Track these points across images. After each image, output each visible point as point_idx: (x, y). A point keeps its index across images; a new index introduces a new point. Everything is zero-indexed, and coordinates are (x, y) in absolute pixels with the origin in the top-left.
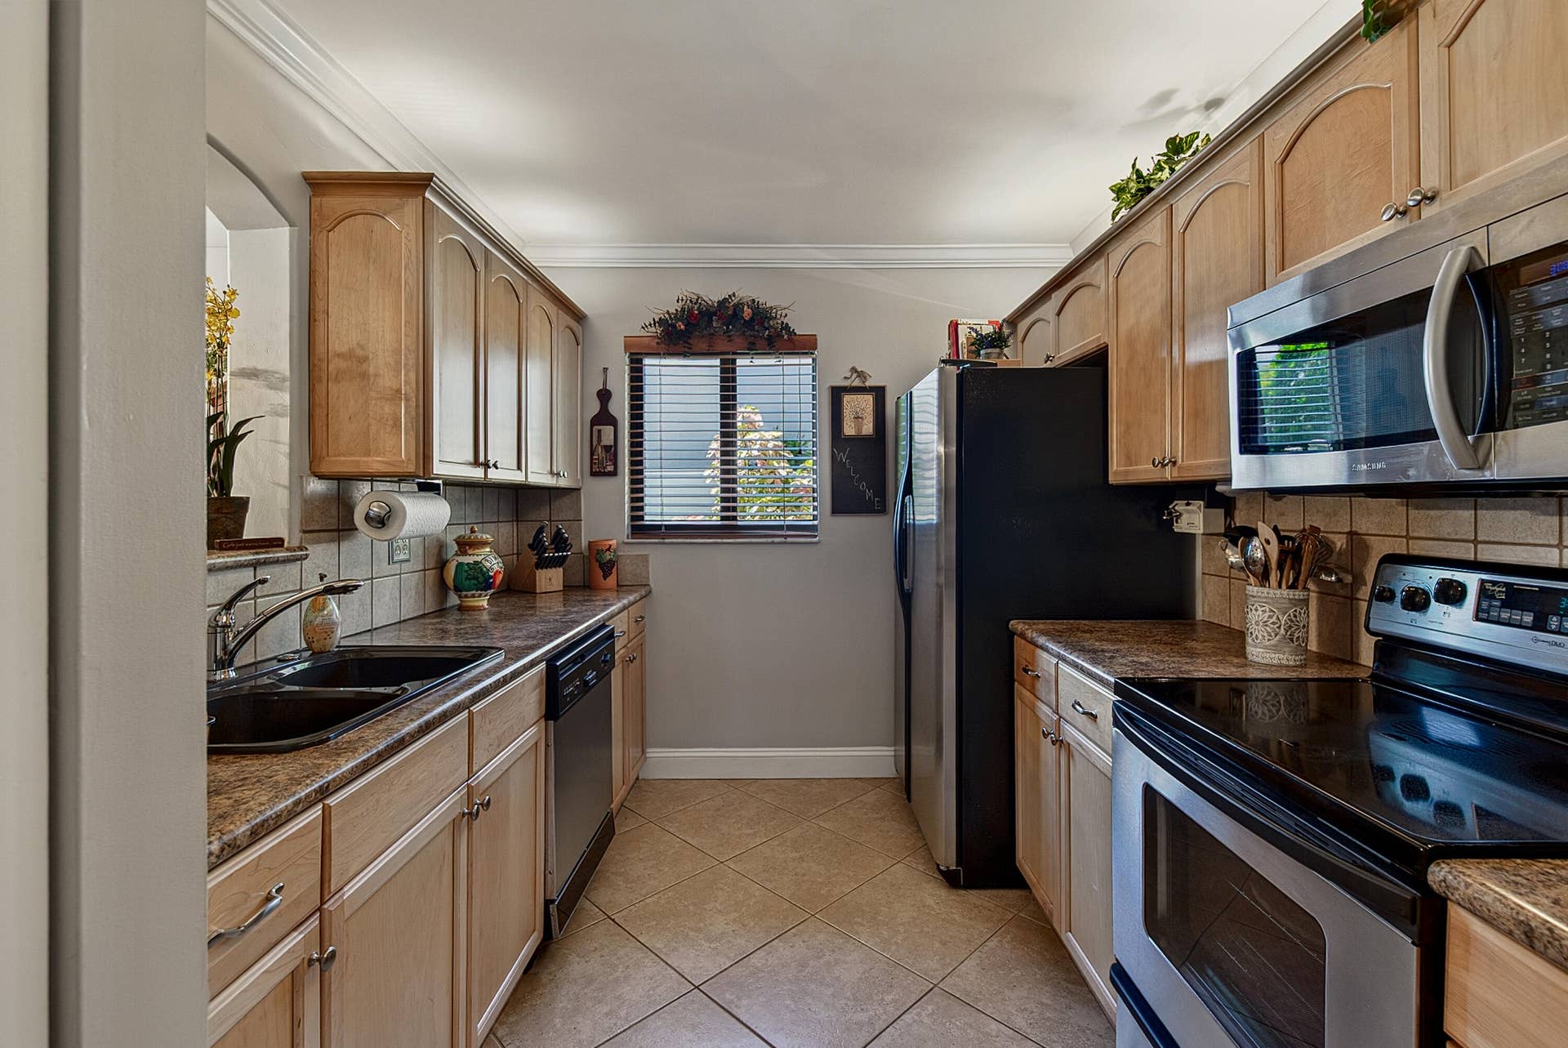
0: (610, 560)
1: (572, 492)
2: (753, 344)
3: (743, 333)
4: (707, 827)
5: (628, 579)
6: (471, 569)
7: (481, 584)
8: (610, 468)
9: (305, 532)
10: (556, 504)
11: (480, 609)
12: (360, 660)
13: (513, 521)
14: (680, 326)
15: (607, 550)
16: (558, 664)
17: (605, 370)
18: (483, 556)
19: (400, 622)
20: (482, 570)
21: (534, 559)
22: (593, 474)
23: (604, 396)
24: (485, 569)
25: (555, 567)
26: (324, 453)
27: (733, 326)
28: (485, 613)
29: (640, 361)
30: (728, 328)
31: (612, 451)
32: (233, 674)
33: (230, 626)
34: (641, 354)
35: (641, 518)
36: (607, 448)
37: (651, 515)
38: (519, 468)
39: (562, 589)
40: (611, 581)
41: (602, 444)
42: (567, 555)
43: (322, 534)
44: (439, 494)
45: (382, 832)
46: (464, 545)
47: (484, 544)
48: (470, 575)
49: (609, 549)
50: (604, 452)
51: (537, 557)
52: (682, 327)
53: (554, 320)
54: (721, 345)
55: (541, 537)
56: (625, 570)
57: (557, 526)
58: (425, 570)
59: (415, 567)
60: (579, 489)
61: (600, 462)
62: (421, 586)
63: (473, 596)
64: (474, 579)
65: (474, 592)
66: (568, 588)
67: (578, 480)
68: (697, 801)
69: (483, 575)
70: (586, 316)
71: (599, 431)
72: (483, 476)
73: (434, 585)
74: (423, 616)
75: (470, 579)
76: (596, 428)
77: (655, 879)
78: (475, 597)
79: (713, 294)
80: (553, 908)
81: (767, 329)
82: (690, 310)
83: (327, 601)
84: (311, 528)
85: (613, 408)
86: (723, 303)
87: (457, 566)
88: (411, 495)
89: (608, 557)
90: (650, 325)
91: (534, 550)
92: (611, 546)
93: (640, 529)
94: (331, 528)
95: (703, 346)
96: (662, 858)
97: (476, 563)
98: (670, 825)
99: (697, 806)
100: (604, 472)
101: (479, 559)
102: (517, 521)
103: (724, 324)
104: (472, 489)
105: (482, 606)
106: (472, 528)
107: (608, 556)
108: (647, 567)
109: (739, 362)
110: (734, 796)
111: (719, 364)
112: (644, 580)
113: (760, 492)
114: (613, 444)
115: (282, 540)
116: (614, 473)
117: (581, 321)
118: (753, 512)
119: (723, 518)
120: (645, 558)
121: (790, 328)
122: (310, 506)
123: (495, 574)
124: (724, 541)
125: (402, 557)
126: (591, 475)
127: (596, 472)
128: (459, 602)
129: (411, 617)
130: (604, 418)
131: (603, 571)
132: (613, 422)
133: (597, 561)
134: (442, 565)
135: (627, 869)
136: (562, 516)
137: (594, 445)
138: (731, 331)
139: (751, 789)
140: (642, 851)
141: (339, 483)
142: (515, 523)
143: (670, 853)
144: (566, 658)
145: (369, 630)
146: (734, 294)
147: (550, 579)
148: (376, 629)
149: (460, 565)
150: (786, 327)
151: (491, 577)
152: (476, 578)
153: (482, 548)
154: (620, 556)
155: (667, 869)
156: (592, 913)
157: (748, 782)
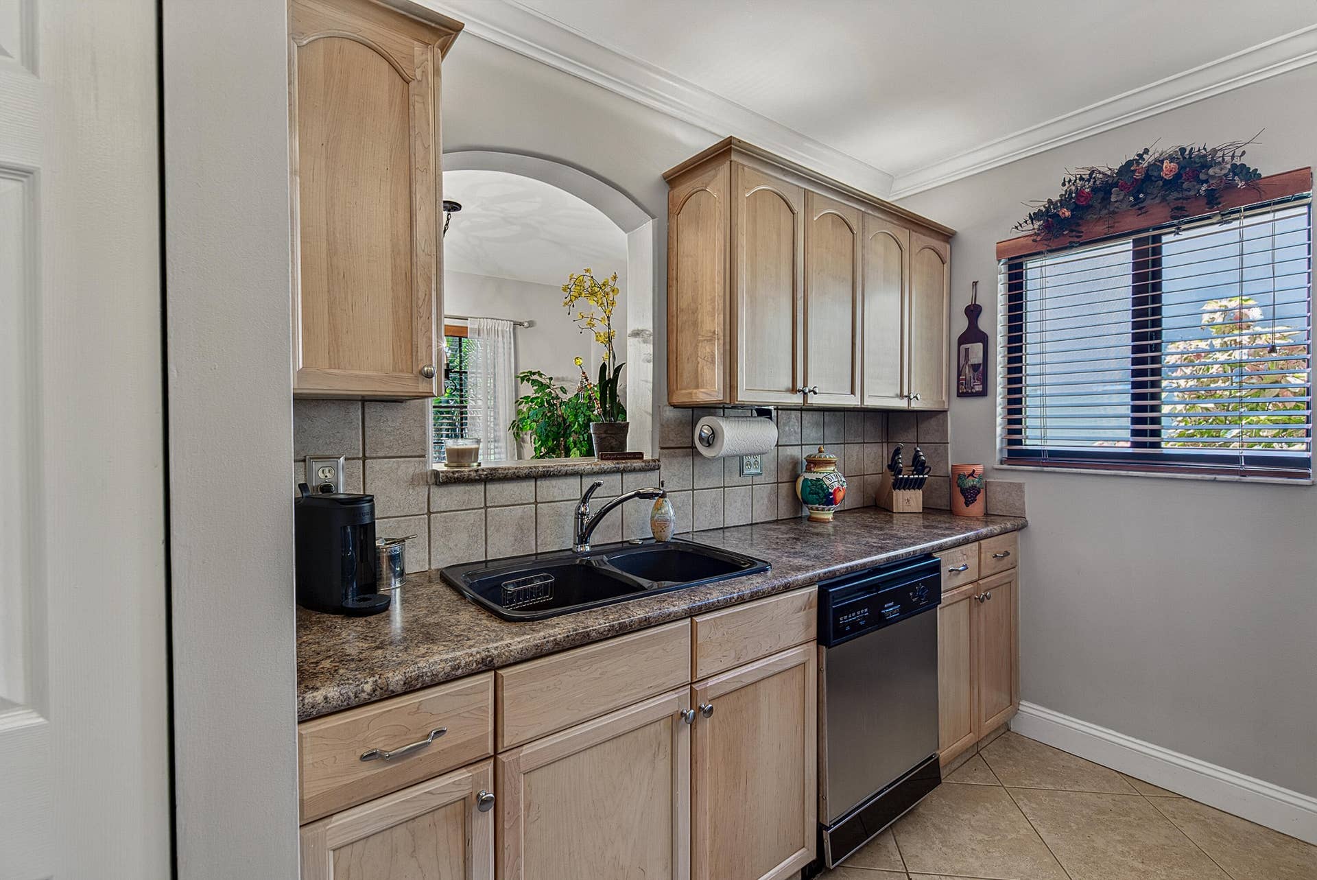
0: (974, 487)
1: (937, 415)
2: (1181, 208)
3: (1164, 199)
4: (1074, 827)
5: (997, 507)
6: (813, 485)
7: (822, 499)
8: (978, 388)
9: (662, 448)
10: (924, 426)
11: (823, 522)
12: (681, 553)
13: (882, 442)
14: (1064, 213)
15: (969, 475)
16: (830, 590)
17: (975, 284)
18: (825, 474)
19: (752, 524)
20: (822, 486)
21: (892, 480)
22: (960, 395)
23: (973, 312)
24: (825, 486)
25: (914, 488)
26: (675, 387)
27: (1146, 194)
28: (830, 525)
29: (1020, 266)
30: (1137, 198)
31: (982, 371)
32: (588, 549)
33: (585, 515)
34: (1020, 257)
35: (1019, 442)
36: (975, 367)
37: (1032, 440)
38: (853, 392)
39: (921, 511)
40: (977, 508)
41: (969, 363)
42: (924, 479)
43: (677, 451)
44: (771, 418)
45: (568, 709)
46: (813, 463)
47: (829, 463)
48: (812, 490)
49: (971, 475)
50: (971, 370)
51: (894, 477)
52: (1068, 214)
53: (905, 245)
54: (1131, 221)
55: (896, 458)
56: (995, 498)
57: (915, 449)
58: (778, 483)
59: (767, 479)
60: (946, 411)
61: (968, 382)
62: (774, 498)
63: (817, 509)
64: (815, 494)
65: (817, 506)
66: (928, 510)
67: (944, 402)
68: (1076, 788)
69: (823, 490)
70: (956, 232)
71: (967, 350)
72: (802, 402)
73: (788, 496)
74: (776, 522)
75: (813, 494)
76: (963, 347)
77: (978, 858)
78: (819, 510)
79: (1110, 161)
80: (826, 835)
81: (1203, 182)
82: (1079, 193)
83: (664, 502)
84: (667, 446)
85: (983, 324)
86: (1127, 167)
87: (803, 481)
88: (745, 419)
89: (971, 484)
90: (1026, 222)
91: (892, 471)
92: (974, 471)
93: (1017, 455)
94: (685, 446)
95: (1100, 229)
96: (999, 837)
97: (818, 480)
98: (1025, 801)
99: (1072, 795)
100: (972, 392)
101: (821, 476)
102: (888, 443)
103: (1130, 194)
104: (832, 413)
105: (828, 519)
106: (820, 448)
107: (970, 482)
108: (1022, 497)
109: (1165, 239)
110: (1134, 805)
111: (1131, 248)
112: (1018, 512)
113: (1252, 409)
114: (981, 362)
115: (642, 454)
116: (983, 393)
117: (950, 240)
118: (1229, 437)
119: (1135, 445)
120: (1020, 487)
121: (1249, 168)
122: (667, 429)
123: (835, 490)
124: (1131, 473)
125: (753, 471)
126: (958, 396)
127: (963, 393)
128: (809, 513)
129: (762, 521)
130: (973, 334)
131: (966, 497)
132: (983, 338)
133: (958, 486)
134: (794, 480)
135: (951, 828)
136: (929, 438)
137: (961, 366)
138: (1145, 200)
139: (1166, 806)
140: (977, 817)
141: (693, 411)
142: (885, 445)
143: (1009, 837)
144: (851, 585)
145: (722, 528)
146: (1146, 151)
147: (909, 501)
148: (727, 528)
149: (805, 480)
150: (1241, 170)
151: (831, 494)
152: (817, 494)
153: (826, 467)
154: (989, 482)
155: (998, 854)
156: (892, 858)
157: (1171, 795)
